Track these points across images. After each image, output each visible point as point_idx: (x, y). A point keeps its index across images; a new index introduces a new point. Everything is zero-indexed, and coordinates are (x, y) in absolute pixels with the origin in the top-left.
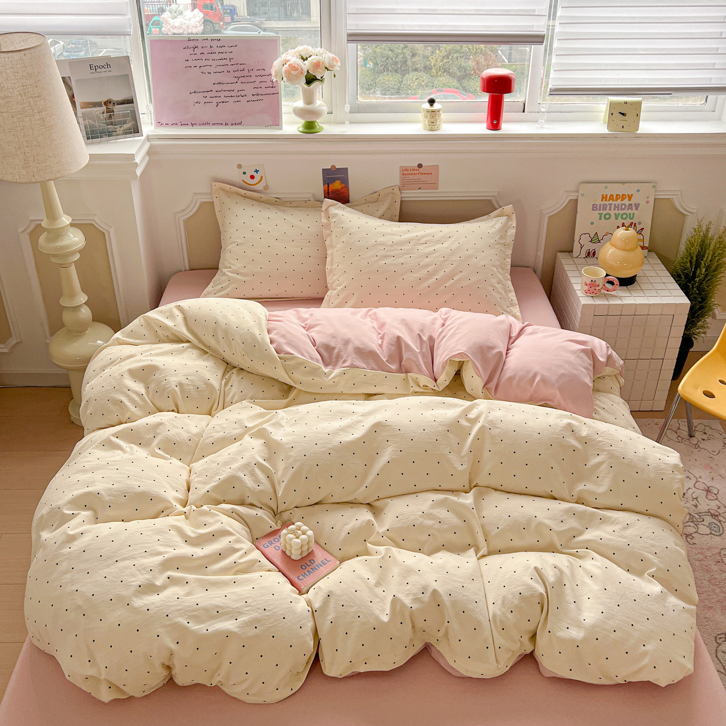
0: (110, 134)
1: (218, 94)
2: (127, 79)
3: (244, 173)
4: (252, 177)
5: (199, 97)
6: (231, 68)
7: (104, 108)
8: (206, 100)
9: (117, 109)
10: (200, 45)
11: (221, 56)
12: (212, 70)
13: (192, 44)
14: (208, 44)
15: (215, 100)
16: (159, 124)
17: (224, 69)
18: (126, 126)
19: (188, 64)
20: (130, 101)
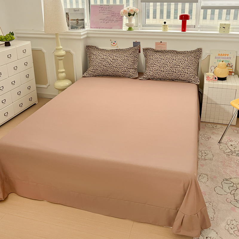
0: (77, 28)
1: (107, 20)
2: (83, 14)
3: (112, 42)
4: (114, 43)
5: (102, 21)
6: (111, 13)
7: (76, 21)
8: (103, 21)
9: (79, 21)
10: (103, 7)
11: (109, 10)
12: (106, 13)
13: (101, 7)
14: (105, 6)
15: (106, 22)
16: (91, 28)
17: (109, 13)
18: (81, 26)
19: (100, 12)
20: (83, 20)
